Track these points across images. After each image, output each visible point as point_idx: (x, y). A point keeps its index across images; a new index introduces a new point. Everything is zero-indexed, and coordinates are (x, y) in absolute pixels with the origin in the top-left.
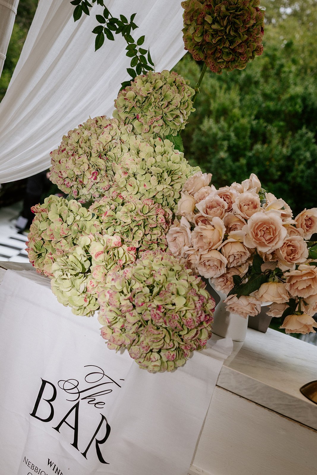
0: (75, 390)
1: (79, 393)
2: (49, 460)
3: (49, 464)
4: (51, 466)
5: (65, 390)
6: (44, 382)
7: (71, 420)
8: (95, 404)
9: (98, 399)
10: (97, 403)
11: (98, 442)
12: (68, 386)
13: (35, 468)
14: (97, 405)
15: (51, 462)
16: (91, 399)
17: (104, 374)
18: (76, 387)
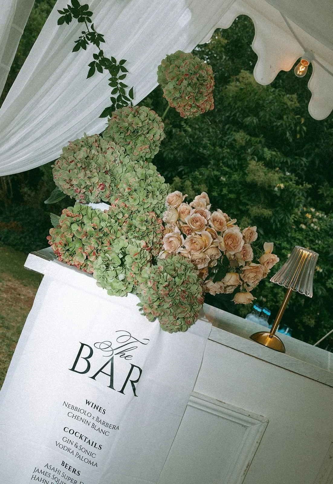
0: (110, 349)
1: (113, 350)
2: (87, 400)
3: (87, 403)
4: (89, 404)
5: (101, 349)
6: (83, 345)
7: (107, 369)
8: (125, 357)
9: (127, 354)
10: (127, 357)
11: (132, 382)
12: (103, 346)
13: (74, 408)
14: (126, 358)
15: (89, 402)
16: (122, 354)
17: (131, 336)
18: (110, 346)
